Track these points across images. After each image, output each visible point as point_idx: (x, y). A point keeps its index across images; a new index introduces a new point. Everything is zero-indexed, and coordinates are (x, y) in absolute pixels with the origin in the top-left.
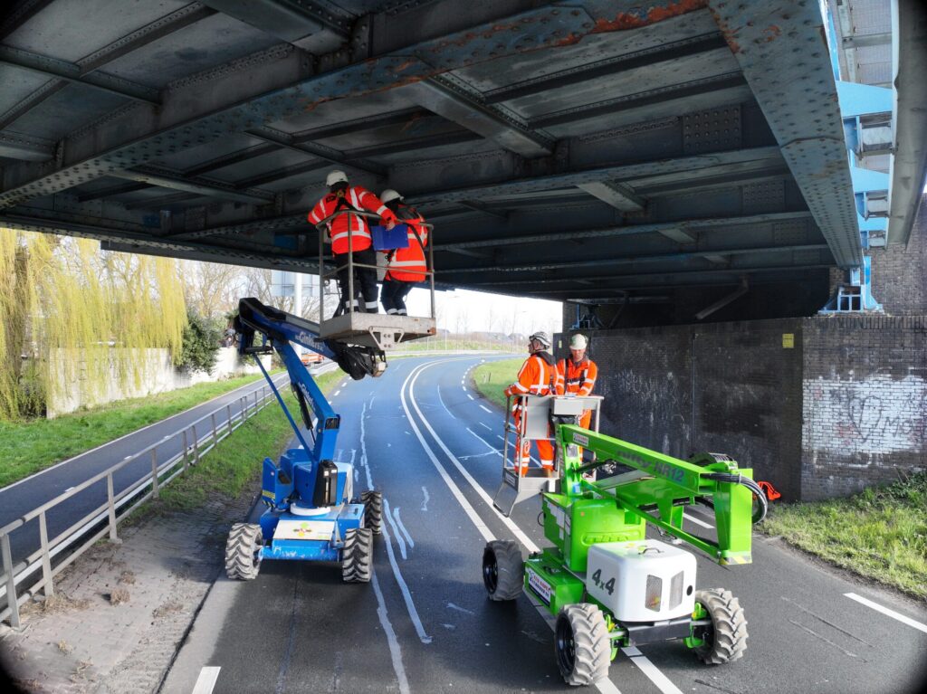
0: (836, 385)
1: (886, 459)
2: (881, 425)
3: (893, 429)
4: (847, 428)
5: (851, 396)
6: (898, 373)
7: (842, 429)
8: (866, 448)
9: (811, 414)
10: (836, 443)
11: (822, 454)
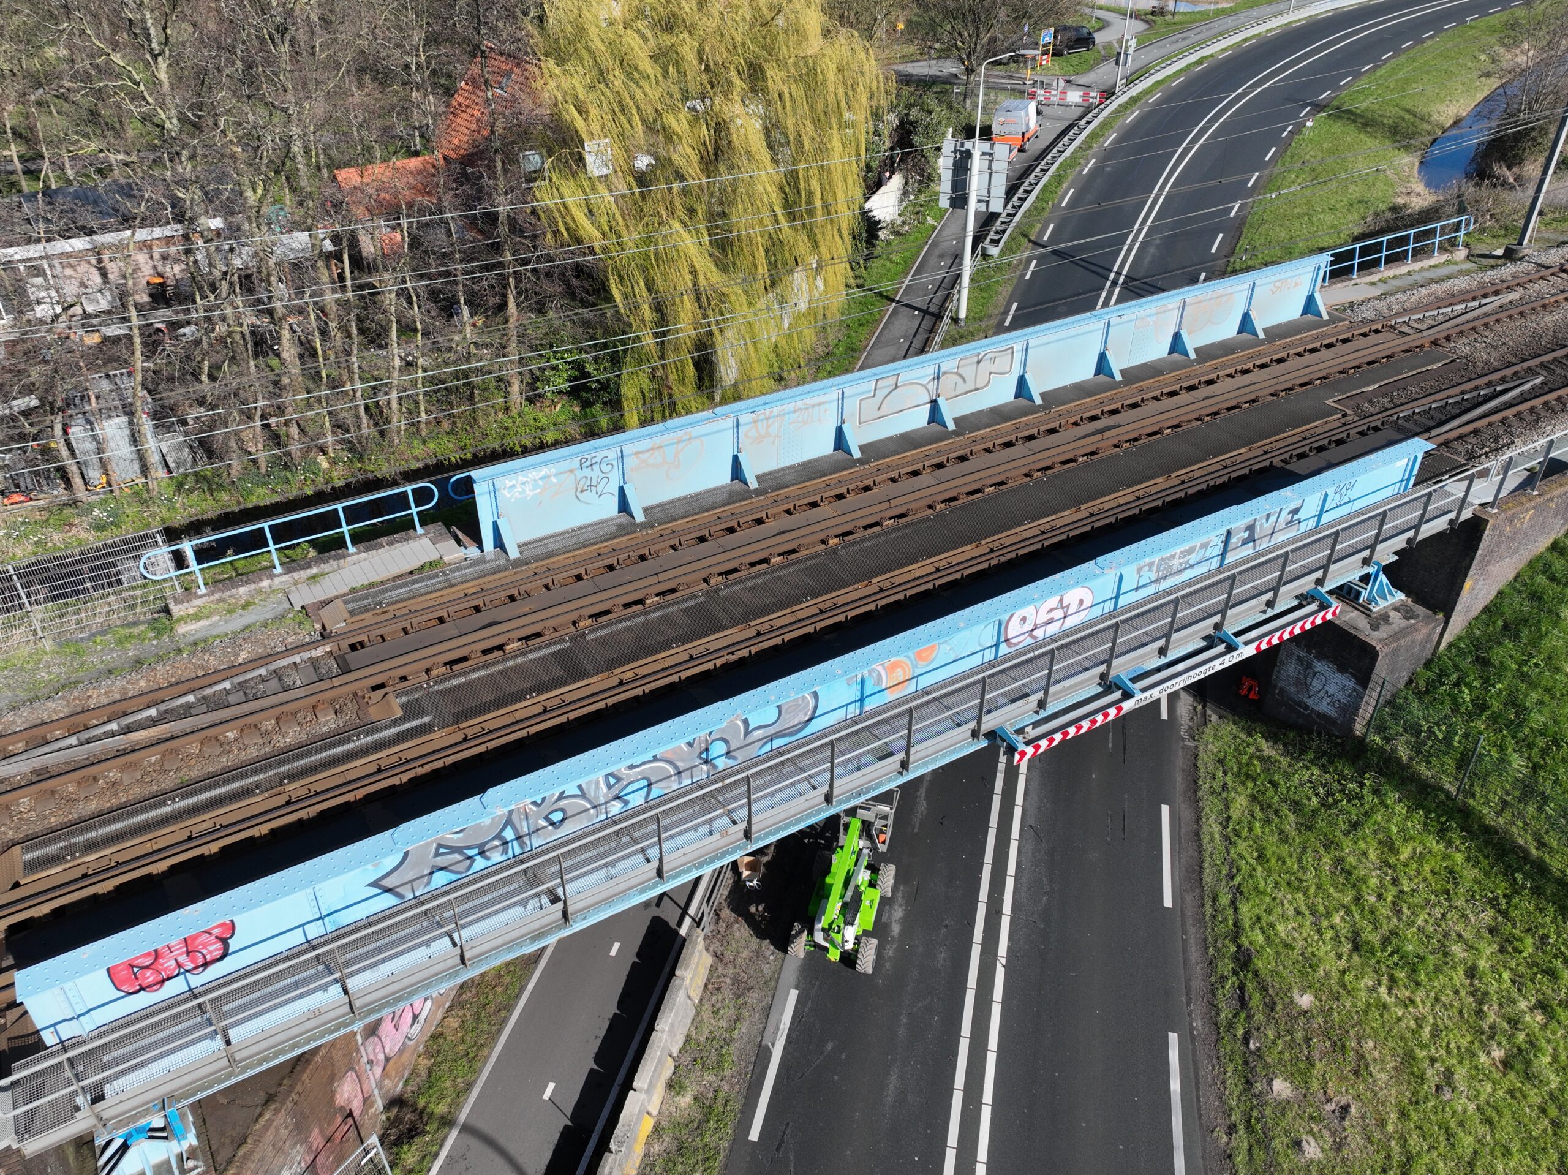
0: (1302, 654)
1: (1319, 714)
2: (1322, 694)
3: (1328, 700)
4: (1303, 685)
5: (1309, 666)
6: (1342, 669)
7: (1298, 683)
8: (1309, 702)
9: (1282, 663)
10: (1293, 689)
11: (1282, 690)
